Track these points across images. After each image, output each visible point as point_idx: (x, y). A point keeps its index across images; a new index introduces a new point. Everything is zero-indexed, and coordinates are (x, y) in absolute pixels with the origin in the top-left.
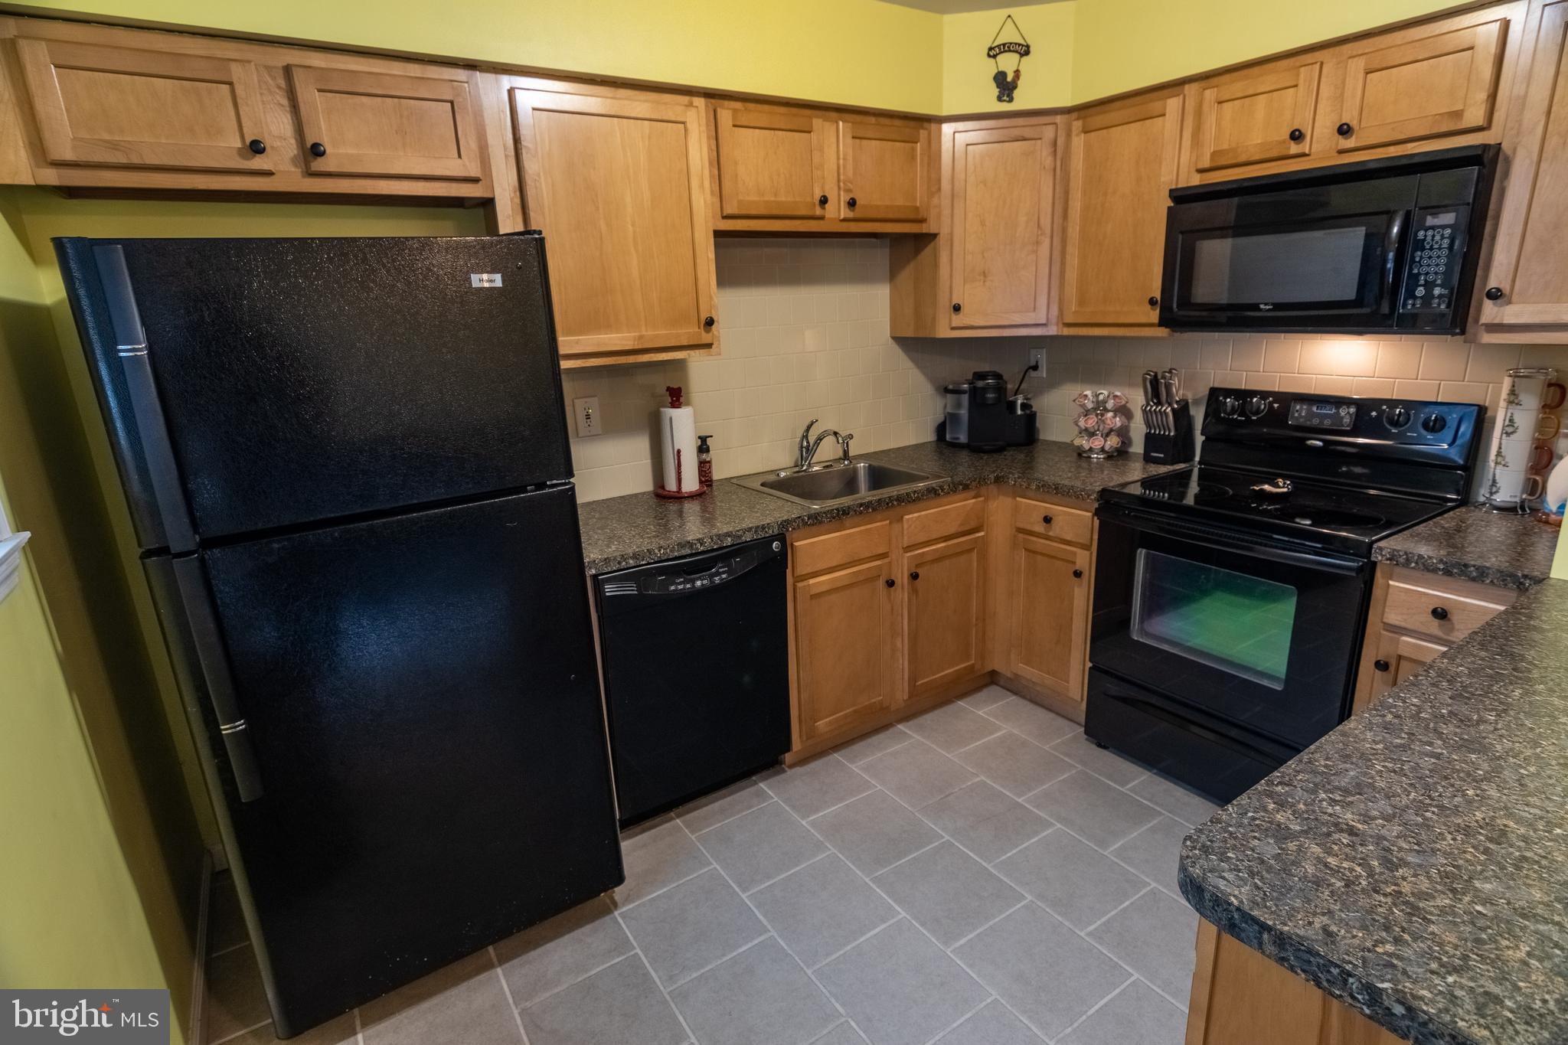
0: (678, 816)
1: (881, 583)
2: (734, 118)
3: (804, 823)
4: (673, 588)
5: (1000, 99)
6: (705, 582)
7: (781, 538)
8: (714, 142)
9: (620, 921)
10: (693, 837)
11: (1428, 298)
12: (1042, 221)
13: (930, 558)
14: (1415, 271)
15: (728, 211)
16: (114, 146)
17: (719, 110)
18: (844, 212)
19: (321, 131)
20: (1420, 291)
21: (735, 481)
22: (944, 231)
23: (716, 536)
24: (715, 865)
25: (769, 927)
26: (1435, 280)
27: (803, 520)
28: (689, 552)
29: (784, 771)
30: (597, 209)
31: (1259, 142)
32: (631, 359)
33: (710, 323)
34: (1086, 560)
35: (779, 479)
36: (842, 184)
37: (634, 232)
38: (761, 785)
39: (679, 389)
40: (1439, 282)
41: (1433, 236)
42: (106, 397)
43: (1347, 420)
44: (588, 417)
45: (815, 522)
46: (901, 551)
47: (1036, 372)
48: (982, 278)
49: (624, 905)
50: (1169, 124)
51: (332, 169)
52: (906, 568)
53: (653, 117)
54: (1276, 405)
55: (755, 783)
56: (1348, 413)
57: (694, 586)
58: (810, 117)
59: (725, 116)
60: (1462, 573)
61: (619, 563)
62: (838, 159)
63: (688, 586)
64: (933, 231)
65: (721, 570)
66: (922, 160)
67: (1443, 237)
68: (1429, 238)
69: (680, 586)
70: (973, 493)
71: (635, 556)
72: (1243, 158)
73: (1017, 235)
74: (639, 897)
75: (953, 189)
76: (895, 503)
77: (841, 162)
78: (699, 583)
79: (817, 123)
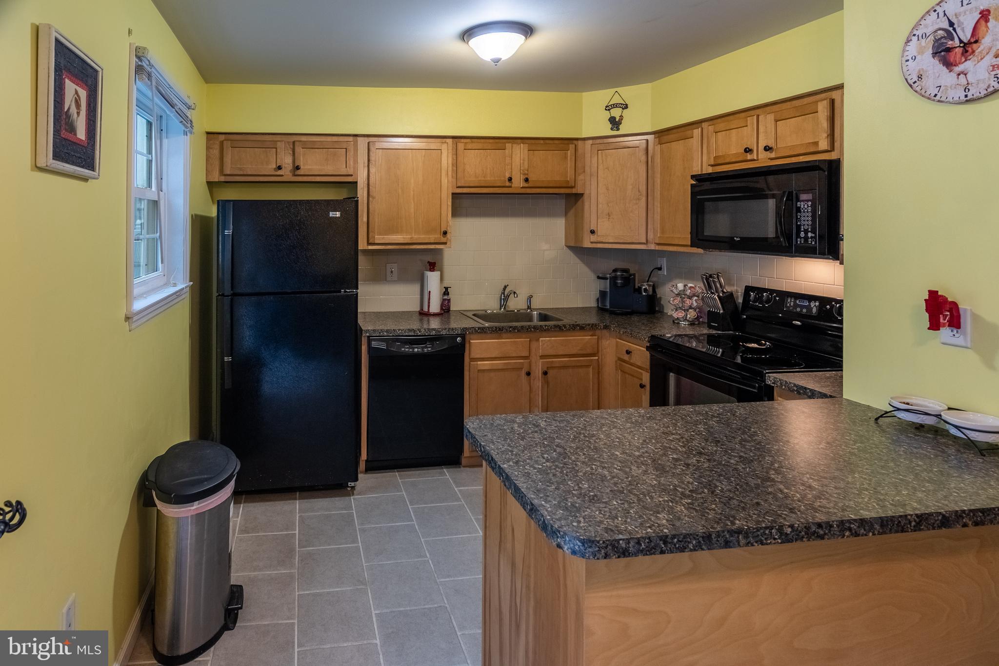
0: (397, 472)
1: (523, 372)
2: (465, 146)
3: (456, 489)
4: (403, 349)
5: (612, 129)
6: (419, 350)
7: (463, 337)
8: (455, 156)
9: (352, 500)
10: (400, 481)
11: (806, 238)
12: (640, 188)
13: (557, 365)
14: (799, 223)
15: (459, 185)
16: (240, 169)
17: (458, 143)
18: (523, 184)
19: (301, 162)
20: (802, 234)
21: (461, 312)
22: (587, 192)
23: (428, 329)
24: (404, 493)
25: (414, 520)
26: (808, 229)
27: (475, 329)
28: (413, 334)
29: (460, 467)
30: (399, 185)
31: (735, 152)
32: (407, 247)
33: (445, 233)
34: (646, 378)
35: (486, 313)
36: (522, 171)
37: (414, 194)
38: (445, 470)
39: (435, 263)
40: (810, 230)
41: (804, 205)
42: (219, 245)
43: (814, 310)
44: (392, 272)
45: (482, 331)
46: (538, 358)
47: (661, 271)
48: (607, 217)
49: (357, 495)
50: (695, 141)
51: (302, 173)
52: (540, 367)
53: (426, 148)
54: (777, 298)
55: (442, 468)
56: (815, 305)
57: (413, 351)
58: (505, 143)
59: (461, 146)
60: (805, 393)
61: (380, 333)
62: (521, 160)
63: (411, 350)
64: (580, 191)
65: (428, 346)
66: (571, 159)
67: (808, 207)
68: (802, 206)
69: (406, 349)
70: (590, 333)
71: (387, 331)
72: (727, 161)
73: (627, 195)
74: (364, 494)
75: (591, 171)
76: (532, 329)
77: (522, 161)
78: (416, 350)
79: (508, 145)
